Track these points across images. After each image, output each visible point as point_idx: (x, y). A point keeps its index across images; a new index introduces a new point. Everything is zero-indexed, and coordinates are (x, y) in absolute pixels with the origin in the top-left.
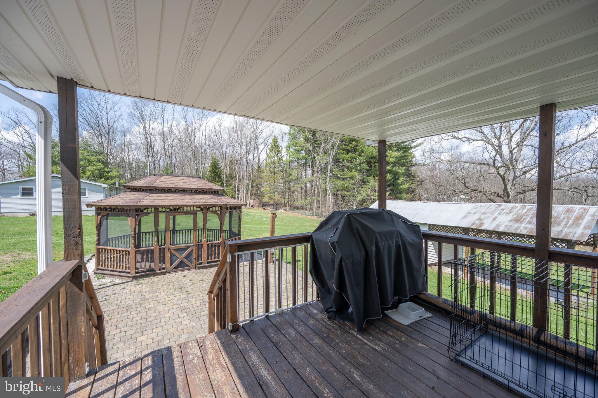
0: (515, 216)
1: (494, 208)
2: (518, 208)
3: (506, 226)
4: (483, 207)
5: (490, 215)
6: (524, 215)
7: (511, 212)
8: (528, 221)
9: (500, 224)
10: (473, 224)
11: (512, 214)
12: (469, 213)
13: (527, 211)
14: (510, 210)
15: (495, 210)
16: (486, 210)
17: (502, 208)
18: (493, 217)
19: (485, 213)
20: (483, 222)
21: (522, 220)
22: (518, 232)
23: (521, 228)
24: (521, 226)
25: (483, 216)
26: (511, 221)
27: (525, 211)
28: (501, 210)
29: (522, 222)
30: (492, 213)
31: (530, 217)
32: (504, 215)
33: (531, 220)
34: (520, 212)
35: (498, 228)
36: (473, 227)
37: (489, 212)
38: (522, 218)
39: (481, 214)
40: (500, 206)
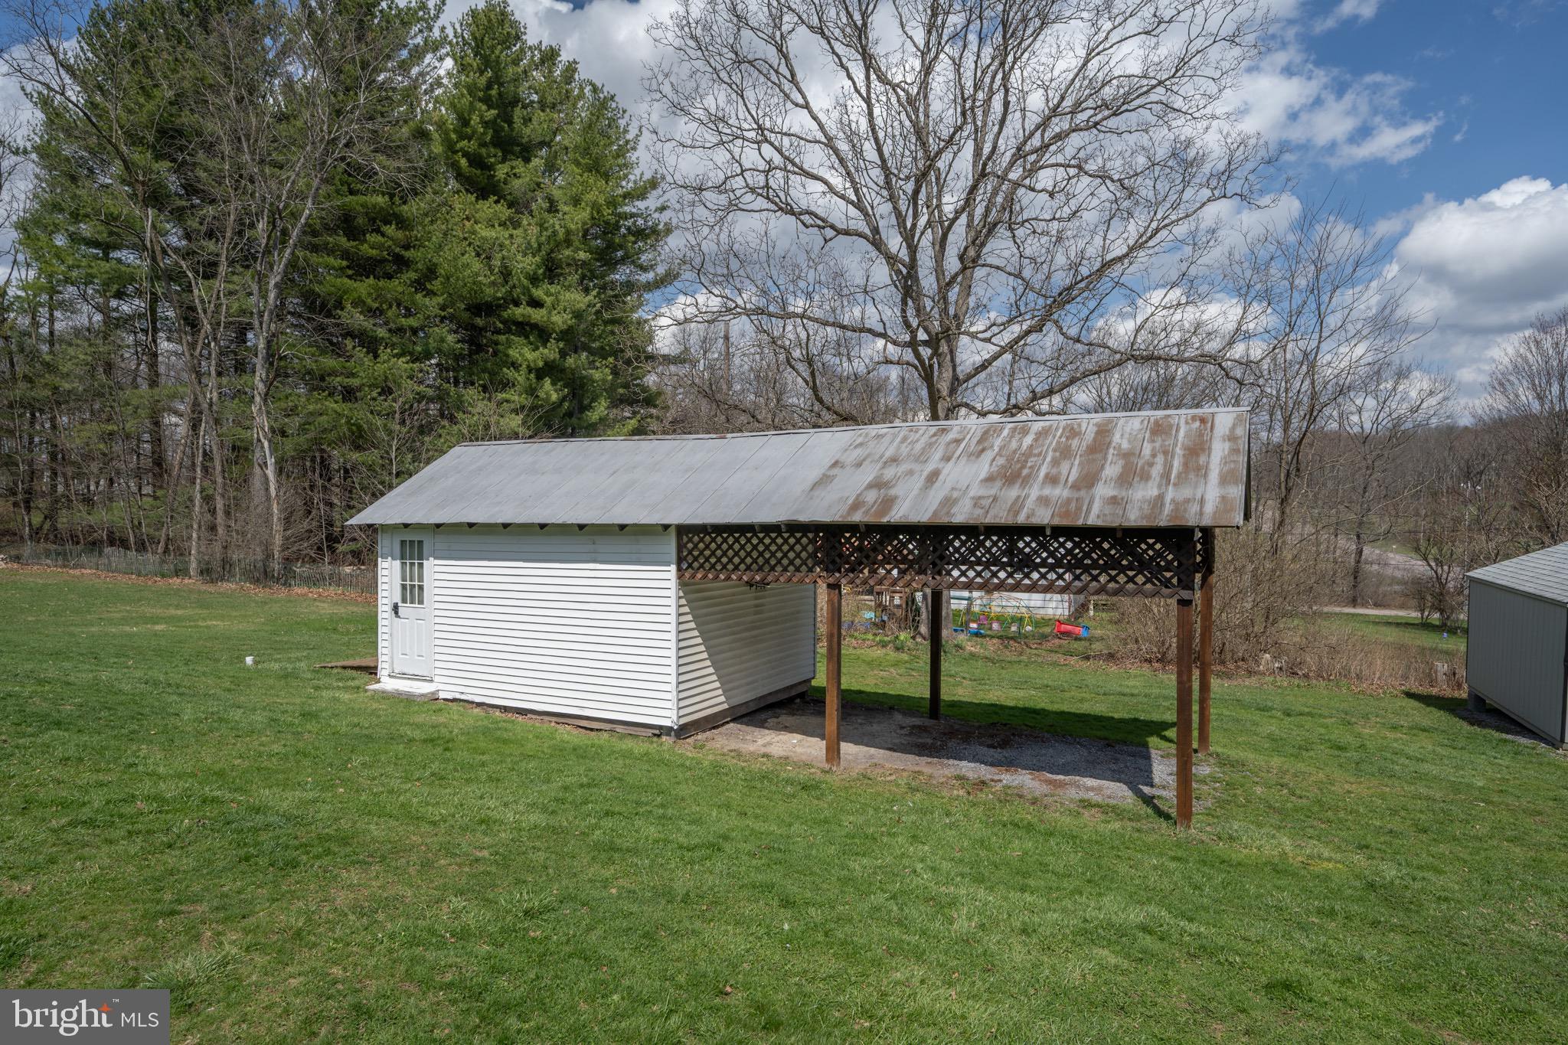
0: (1001, 461)
1: (923, 440)
2: (1005, 432)
3: (977, 501)
4: (886, 440)
5: (916, 467)
6: (1029, 453)
7: (983, 450)
8: (1047, 476)
9: (955, 494)
10: (856, 506)
11: (988, 455)
12: (836, 464)
13: (1036, 440)
14: (979, 442)
15: (931, 445)
16: (899, 448)
17: (951, 436)
18: (925, 474)
19: (894, 460)
20: (893, 492)
21: (1025, 472)
22: (1021, 519)
23: (1030, 503)
24: (1027, 496)
25: (889, 473)
26: (990, 479)
27: (1028, 440)
28: (949, 444)
29: (1026, 481)
30: (922, 458)
31: (1049, 459)
32: (963, 460)
33: (1054, 471)
34: (1014, 445)
35: (948, 513)
36: (857, 517)
37: (909, 455)
38: (1023, 467)
39: (880, 465)
40: (943, 430)
